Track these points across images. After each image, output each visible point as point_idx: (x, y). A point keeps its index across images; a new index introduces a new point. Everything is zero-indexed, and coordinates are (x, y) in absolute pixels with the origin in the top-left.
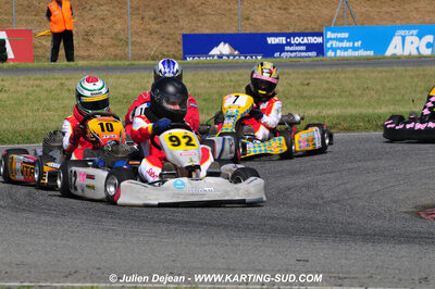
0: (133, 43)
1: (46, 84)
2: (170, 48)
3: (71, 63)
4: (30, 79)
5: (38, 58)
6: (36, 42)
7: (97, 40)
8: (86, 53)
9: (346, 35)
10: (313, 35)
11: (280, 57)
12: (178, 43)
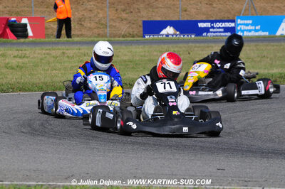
0: (110, 26)
1: (53, 53)
2: (134, 30)
3: (70, 39)
4: (43, 49)
5: (48, 36)
6: (47, 25)
7: (87, 24)
8: (79, 33)
9: (250, 22)
10: (228, 21)
11: (207, 36)
12: (140, 26)
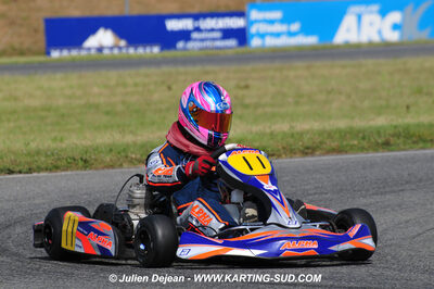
2: (23, 39)
9: (278, 15)
10: (230, 14)
11: (185, 49)
12: (36, 31)
